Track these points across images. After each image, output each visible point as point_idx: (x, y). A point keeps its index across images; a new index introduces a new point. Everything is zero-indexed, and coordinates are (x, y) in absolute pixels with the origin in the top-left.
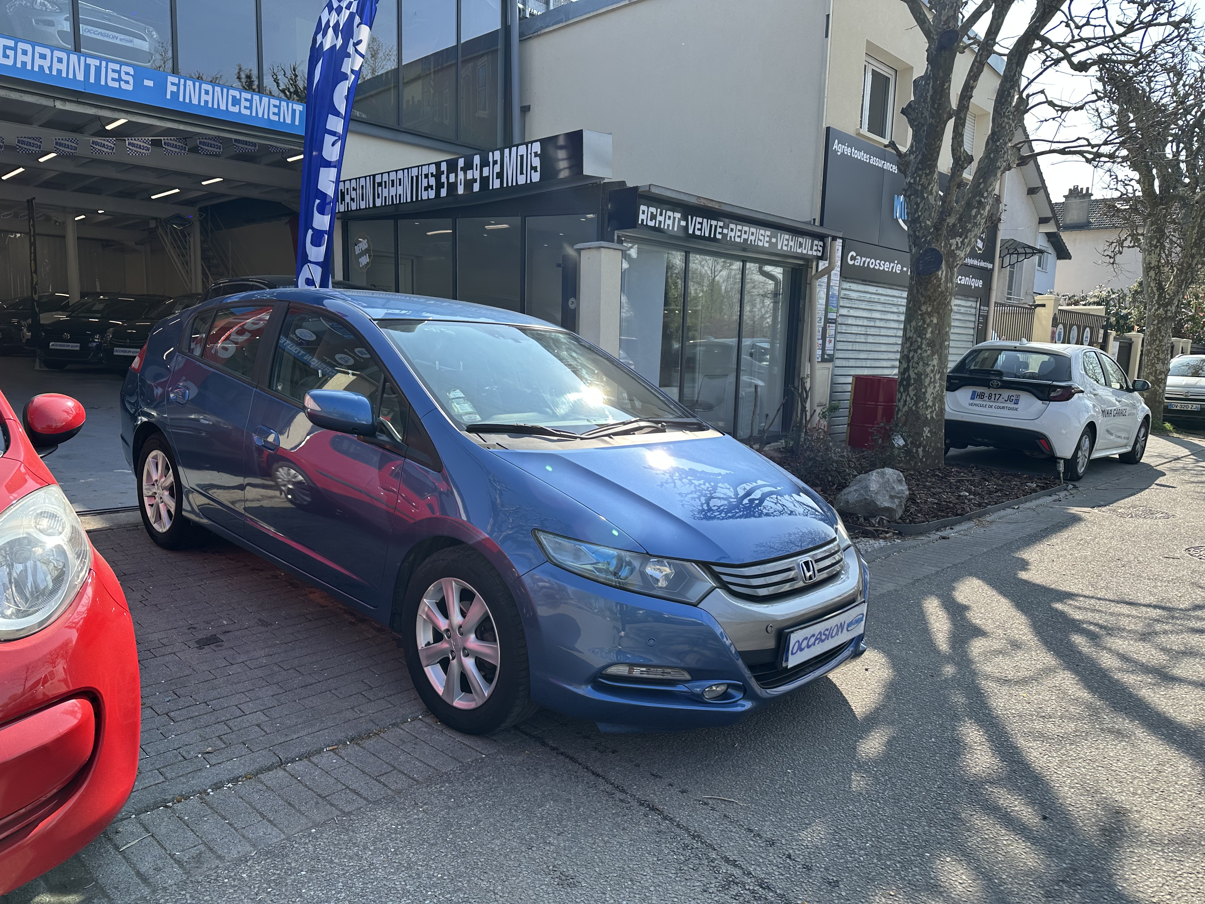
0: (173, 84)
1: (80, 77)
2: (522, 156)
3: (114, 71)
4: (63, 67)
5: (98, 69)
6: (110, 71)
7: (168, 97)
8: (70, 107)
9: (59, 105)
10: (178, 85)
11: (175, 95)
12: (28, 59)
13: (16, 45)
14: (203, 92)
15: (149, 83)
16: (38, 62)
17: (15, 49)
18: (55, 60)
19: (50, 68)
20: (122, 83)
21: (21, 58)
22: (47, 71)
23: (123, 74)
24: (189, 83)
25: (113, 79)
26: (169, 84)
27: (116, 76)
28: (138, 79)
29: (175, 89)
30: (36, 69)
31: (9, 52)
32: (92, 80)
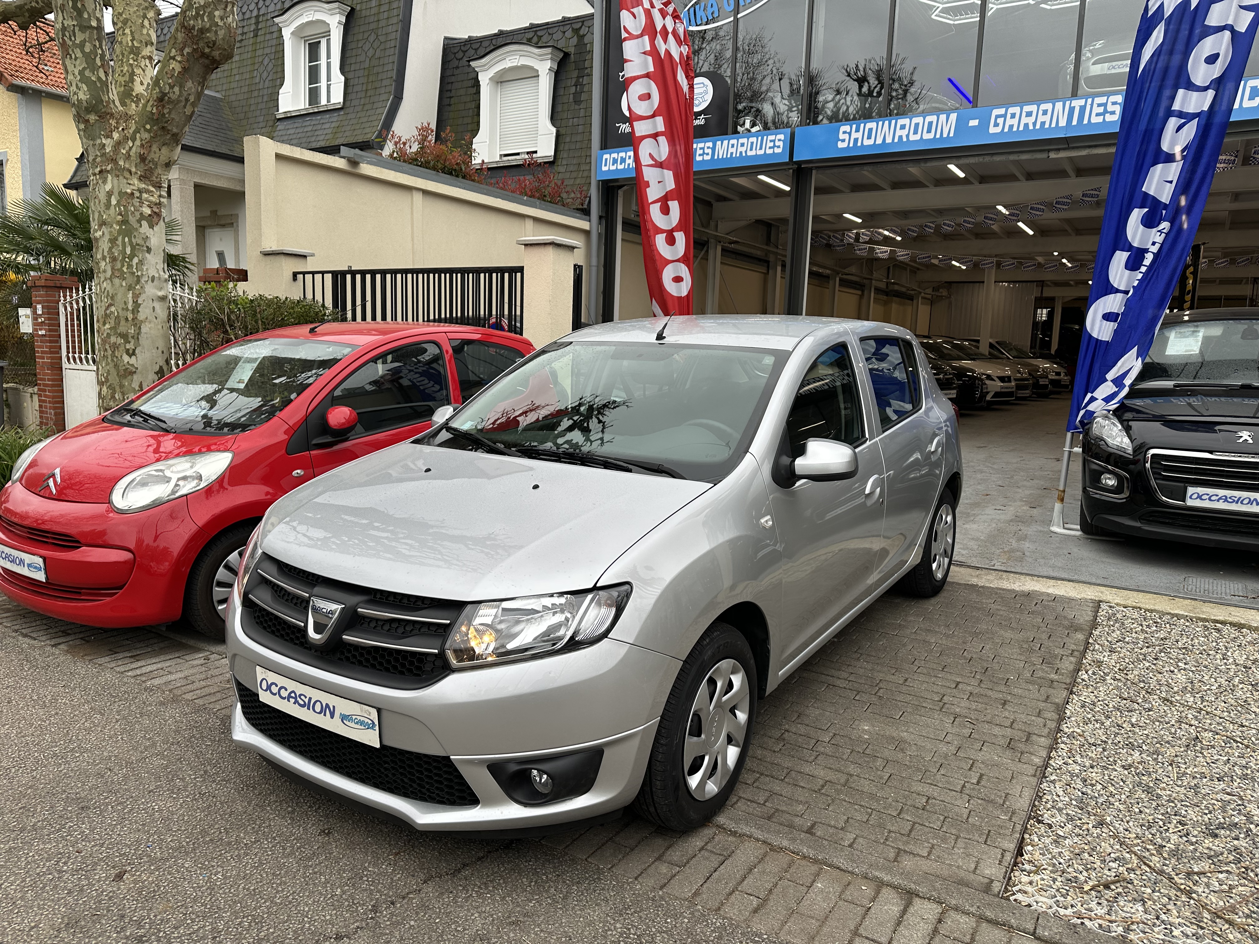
1: (1063, 123)
3: (1100, 105)
4: (1047, 118)
5: (1083, 109)
6: (1095, 106)
8: (1063, 154)
9: (1053, 155)
12: (1015, 122)
13: (1006, 111)
16: (1025, 120)
17: (1004, 116)
18: (1041, 112)
19: (1034, 124)
20: (1107, 115)
21: (1009, 122)
23: (1109, 104)
25: (1098, 115)
27: (1101, 110)
30: (1021, 128)
31: (1000, 121)
32: (1075, 123)
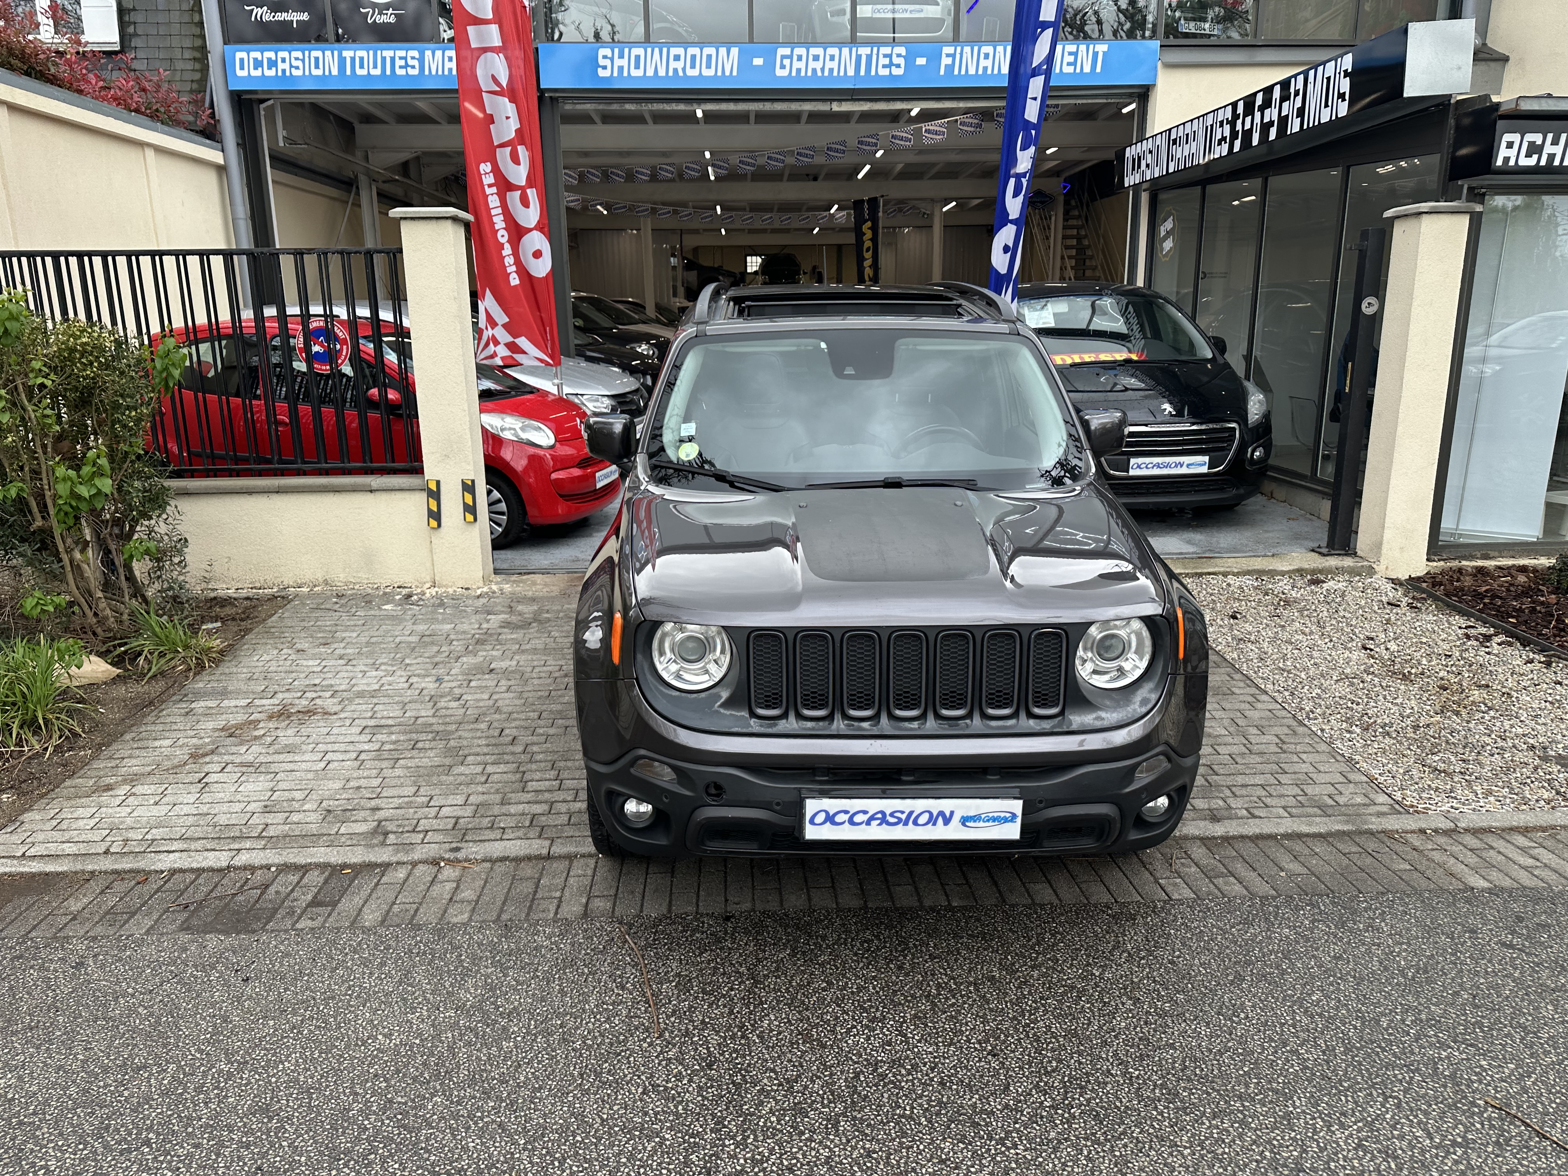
0: (948, 55)
1: (851, 72)
2: (1329, 79)
3: (885, 56)
4: (834, 65)
5: (869, 57)
6: (881, 56)
7: (942, 72)
8: (846, 107)
9: (836, 107)
10: (953, 56)
11: (950, 68)
12: (802, 65)
13: (792, 52)
14: (982, 56)
15: (921, 61)
16: (812, 64)
17: (790, 57)
18: (828, 58)
19: (823, 70)
20: (893, 68)
21: (796, 65)
22: (819, 74)
23: (894, 56)
24: (967, 49)
25: (884, 66)
26: (944, 56)
27: (887, 61)
28: (909, 59)
29: (949, 61)
30: (809, 74)
31: (787, 62)
32: (862, 73)
